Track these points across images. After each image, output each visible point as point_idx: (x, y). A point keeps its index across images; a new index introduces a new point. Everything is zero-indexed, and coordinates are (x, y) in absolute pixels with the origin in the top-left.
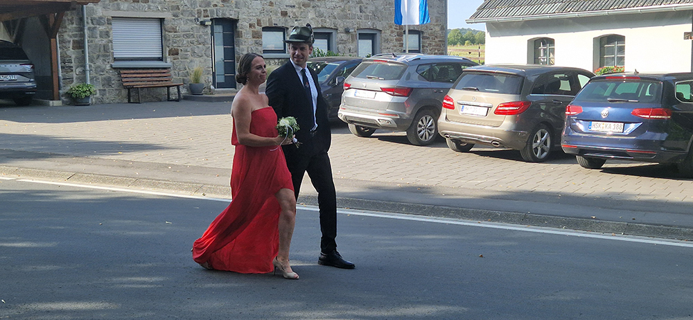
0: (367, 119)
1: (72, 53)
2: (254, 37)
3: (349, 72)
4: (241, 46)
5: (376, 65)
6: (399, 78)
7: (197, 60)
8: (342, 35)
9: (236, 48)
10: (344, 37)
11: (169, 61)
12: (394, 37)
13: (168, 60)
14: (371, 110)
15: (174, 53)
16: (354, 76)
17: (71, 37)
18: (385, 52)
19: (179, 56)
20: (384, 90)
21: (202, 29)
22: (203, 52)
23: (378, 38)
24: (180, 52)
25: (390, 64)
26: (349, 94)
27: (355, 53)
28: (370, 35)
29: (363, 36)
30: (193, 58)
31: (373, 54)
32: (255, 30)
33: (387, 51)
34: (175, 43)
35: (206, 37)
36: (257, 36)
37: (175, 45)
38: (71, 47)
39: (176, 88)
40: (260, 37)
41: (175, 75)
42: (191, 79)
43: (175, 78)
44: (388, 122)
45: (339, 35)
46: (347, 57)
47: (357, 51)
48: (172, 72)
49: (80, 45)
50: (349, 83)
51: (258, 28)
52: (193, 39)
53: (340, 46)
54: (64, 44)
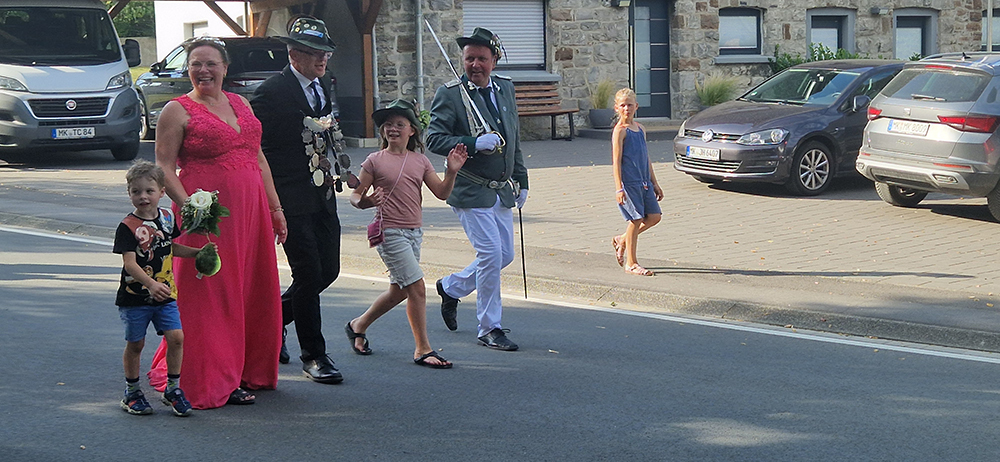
0: (911, 174)
1: (397, 58)
2: (703, 27)
3: (879, 86)
4: (681, 43)
5: (931, 74)
6: (974, 98)
7: (603, 68)
8: (865, 19)
9: (672, 46)
10: (869, 23)
11: (556, 71)
12: (964, 22)
13: (555, 69)
14: (921, 157)
15: (565, 56)
16: (888, 94)
17: (395, 31)
18: (946, 50)
19: (572, 62)
20: (944, 120)
21: (614, 15)
22: (614, 54)
23: (933, 24)
24: (574, 54)
25: (957, 73)
26: (876, 127)
27: (889, 53)
28: (919, 21)
29: (904, 22)
30: (595, 65)
31: (924, 54)
32: (707, 14)
33: (950, 47)
34: (567, 38)
35: (619, 28)
36: (709, 24)
37: (566, 42)
38: (395, 48)
39: (566, 116)
40: (714, 25)
41: (566, 94)
42: (592, 101)
43: (565, 99)
44: (953, 179)
45: (860, 21)
46: (875, 59)
47: (892, 49)
48: (560, 90)
49: (409, 44)
50: (877, 107)
51: (712, 11)
52: (597, 32)
53: (860, 40)
54: (384, 43)
